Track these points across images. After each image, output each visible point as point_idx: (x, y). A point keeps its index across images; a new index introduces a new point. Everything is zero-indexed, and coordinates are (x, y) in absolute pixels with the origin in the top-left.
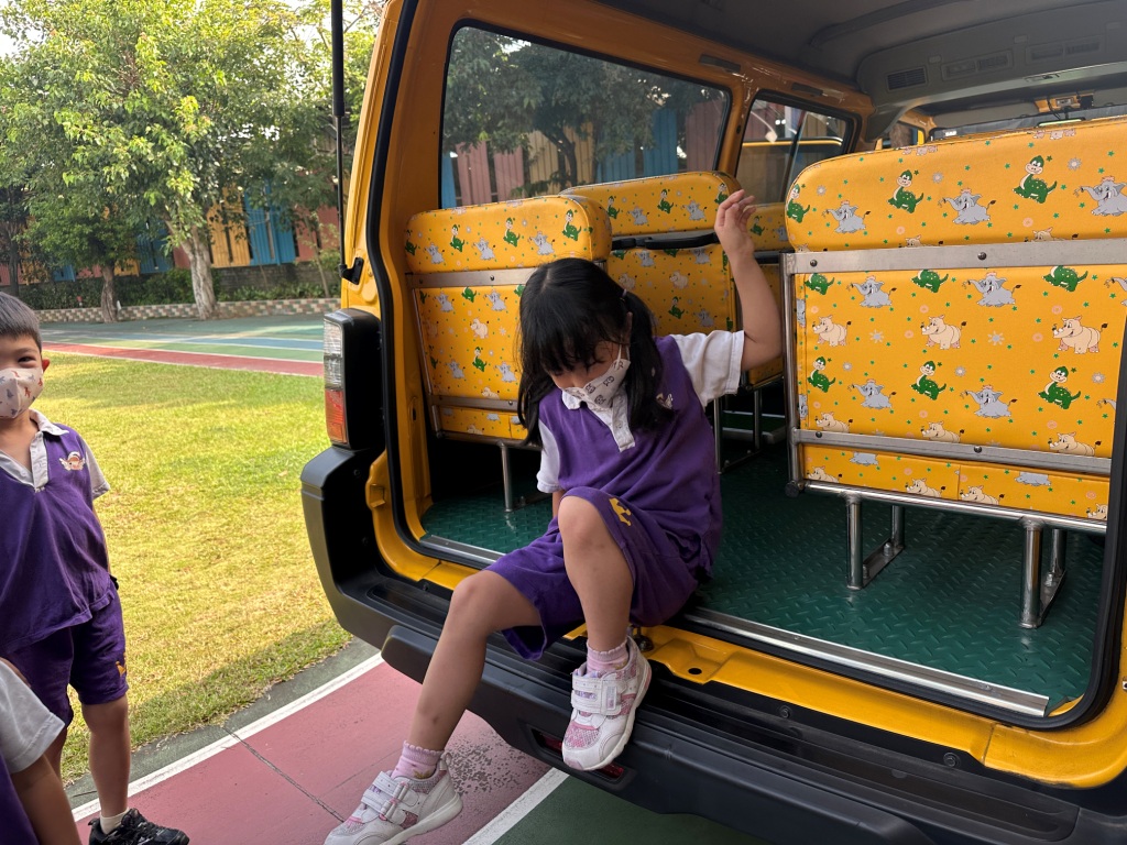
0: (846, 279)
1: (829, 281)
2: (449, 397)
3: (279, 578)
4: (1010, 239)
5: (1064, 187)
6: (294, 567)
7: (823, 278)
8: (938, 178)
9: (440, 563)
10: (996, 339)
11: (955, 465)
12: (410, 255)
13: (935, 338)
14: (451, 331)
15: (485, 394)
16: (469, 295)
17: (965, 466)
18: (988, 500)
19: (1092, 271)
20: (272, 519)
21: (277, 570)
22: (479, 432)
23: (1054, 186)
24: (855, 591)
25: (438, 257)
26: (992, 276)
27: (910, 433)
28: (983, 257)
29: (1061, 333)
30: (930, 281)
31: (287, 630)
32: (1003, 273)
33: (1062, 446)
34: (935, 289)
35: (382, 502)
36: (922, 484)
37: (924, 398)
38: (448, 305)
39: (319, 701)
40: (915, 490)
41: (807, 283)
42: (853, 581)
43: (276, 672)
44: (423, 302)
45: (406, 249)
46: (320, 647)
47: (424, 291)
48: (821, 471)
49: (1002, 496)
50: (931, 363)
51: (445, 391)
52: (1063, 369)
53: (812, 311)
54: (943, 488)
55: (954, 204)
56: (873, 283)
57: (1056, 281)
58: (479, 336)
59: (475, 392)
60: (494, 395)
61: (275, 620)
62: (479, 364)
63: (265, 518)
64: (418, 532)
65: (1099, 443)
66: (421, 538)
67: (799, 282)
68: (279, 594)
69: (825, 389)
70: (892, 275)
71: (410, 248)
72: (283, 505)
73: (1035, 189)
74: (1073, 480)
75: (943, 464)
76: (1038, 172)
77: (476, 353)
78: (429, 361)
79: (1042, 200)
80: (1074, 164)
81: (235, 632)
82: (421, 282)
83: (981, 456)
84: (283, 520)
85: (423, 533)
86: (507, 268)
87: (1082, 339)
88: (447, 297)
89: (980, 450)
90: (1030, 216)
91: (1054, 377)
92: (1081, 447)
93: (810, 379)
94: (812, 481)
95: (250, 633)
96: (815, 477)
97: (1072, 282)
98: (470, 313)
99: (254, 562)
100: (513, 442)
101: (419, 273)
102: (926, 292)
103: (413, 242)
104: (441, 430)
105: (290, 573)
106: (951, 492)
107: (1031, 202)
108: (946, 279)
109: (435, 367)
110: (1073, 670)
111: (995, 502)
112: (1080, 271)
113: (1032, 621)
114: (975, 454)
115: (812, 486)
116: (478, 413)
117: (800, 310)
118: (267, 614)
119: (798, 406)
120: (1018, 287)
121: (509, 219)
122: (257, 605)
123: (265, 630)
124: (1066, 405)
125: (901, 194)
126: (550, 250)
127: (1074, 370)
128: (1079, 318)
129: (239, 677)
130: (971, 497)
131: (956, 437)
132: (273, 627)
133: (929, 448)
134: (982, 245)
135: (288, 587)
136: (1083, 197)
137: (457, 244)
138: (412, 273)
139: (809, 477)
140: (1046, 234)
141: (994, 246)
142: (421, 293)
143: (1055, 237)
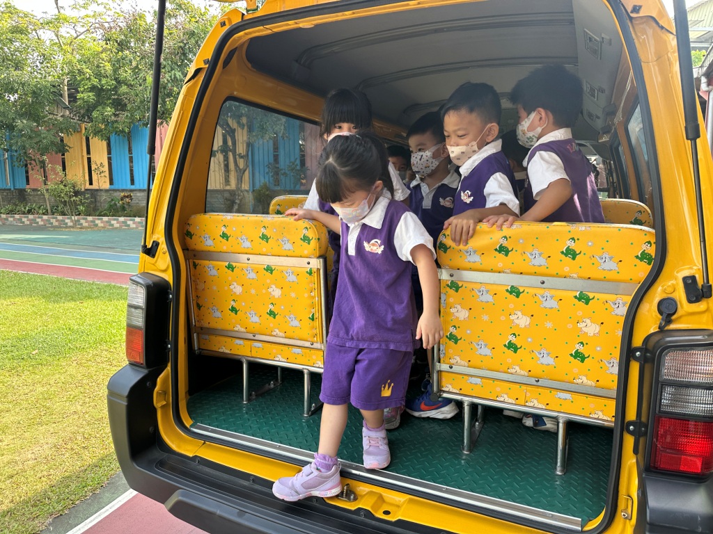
0: (470, 286)
1: (460, 286)
2: (209, 329)
3: (44, 434)
4: (557, 276)
5: (585, 254)
6: (55, 425)
7: (457, 283)
8: (521, 241)
9: (204, 443)
10: (549, 325)
11: (524, 387)
12: (188, 239)
13: (516, 321)
14: (215, 288)
15: (236, 329)
16: (230, 267)
17: (529, 388)
18: (540, 406)
19: (597, 296)
20: (31, 388)
21: (41, 428)
22: (229, 352)
23: (580, 253)
24: (467, 455)
25: (210, 242)
26: (547, 293)
27: (501, 370)
28: (543, 283)
29: (581, 325)
30: (515, 292)
31: (57, 475)
32: (553, 292)
33: (580, 381)
34: (518, 296)
35: (165, 403)
36: (505, 396)
37: (510, 352)
38: (214, 272)
39: (91, 528)
40: (502, 399)
41: (448, 285)
42: (466, 448)
43: (54, 508)
44: (195, 268)
45: (186, 235)
46: (86, 486)
47: (197, 261)
48: (450, 386)
49: (548, 404)
50: (514, 334)
51: (206, 325)
52: (582, 343)
53: (451, 300)
54: (517, 399)
55: (529, 255)
56: (484, 289)
57: (579, 299)
58: (235, 293)
59: (229, 327)
60: (243, 330)
61: (46, 467)
62: (234, 310)
63: (25, 387)
64: (188, 422)
65: (598, 381)
66: (191, 426)
67: (443, 285)
68: (45, 447)
69: (456, 343)
70: (495, 287)
71: (189, 234)
72: (38, 377)
73: (571, 253)
74: (583, 398)
75: (517, 386)
76: (572, 245)
77: (233, 303)
78: (195, 306)
79: (574, 258)
80: (590, 244)
81: (14, 478)
82: (195, 256)
83: (539, 384)
84: (40, 389)
85: (191, 422)
86: (260, 254)
87: (591, 329)
88: (213, 267)
89: (538, 381)
90: (567, 265)
91: (578, 347)
92: (589, 383)
93: (447, 336)
94: (444, 392)
95: (27, 478)
96: (446, 389)
97: (587, 300)
98: (230, 278)
99: (21, 422)
100: (252, 359)
101: (194, 250)
102: (512, 297)
103: (191, 230)
104: (199, 349)
105: (52, 430)
106: (521, 401)
107: (568, 259)
108: (523, 292)
109: (200, 309)
110: (589, 501)
111: (544, 407)
112: (591, 296)
113: (562, 471)
114: (536, 382)
115: (445, 395)
116: (229, 340)
117: (442, 299)
118: (39, 463)
119: (439, 350)
120: (561, 300)
121: (264, 227)
122: (29, 456)
123: (39, 475)
124: (582, 361)
125: (501, 247)
126: (291, 248)
127: (587, 344)
128: (589, 318)
129: (24, 514)
130: (531, 404)
131: (526, 374)
132: (45, 473)
133: (511, 378)
134: (543, 277)
135: (52, 440)
136: (593, 260)
137: (225, 236)
138: (188, 249)
139: (443, 389)
140: (575, 276)
141: (549, 278)
142: (194, 263)
143: (580, 278)
